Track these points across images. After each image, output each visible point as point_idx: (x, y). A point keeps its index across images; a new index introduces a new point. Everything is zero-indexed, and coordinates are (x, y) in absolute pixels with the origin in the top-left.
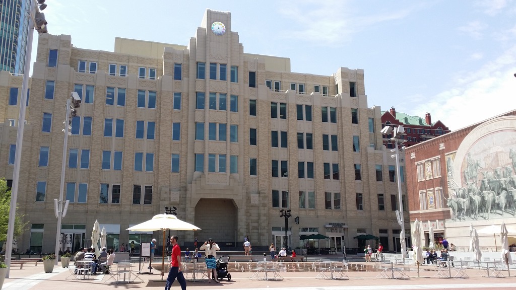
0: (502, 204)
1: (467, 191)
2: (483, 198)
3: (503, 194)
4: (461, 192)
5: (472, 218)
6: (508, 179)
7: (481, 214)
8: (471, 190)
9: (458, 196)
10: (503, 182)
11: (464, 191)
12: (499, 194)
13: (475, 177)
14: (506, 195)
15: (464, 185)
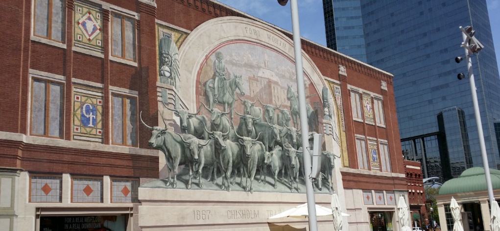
0: (275, 167)
1: (209, 124)
2: (242, 148)
3: (277, 150)
4: (194, 122)
5: (217, 185)
6: (285, 130)
7: (238, 180)
8: (218, 126)
9: (184, 129)
10: (277, 131)
11: (202, 122)
12: (270, 149)
13: (230, 105)
14: (280, 153)
15: (203, 110)
